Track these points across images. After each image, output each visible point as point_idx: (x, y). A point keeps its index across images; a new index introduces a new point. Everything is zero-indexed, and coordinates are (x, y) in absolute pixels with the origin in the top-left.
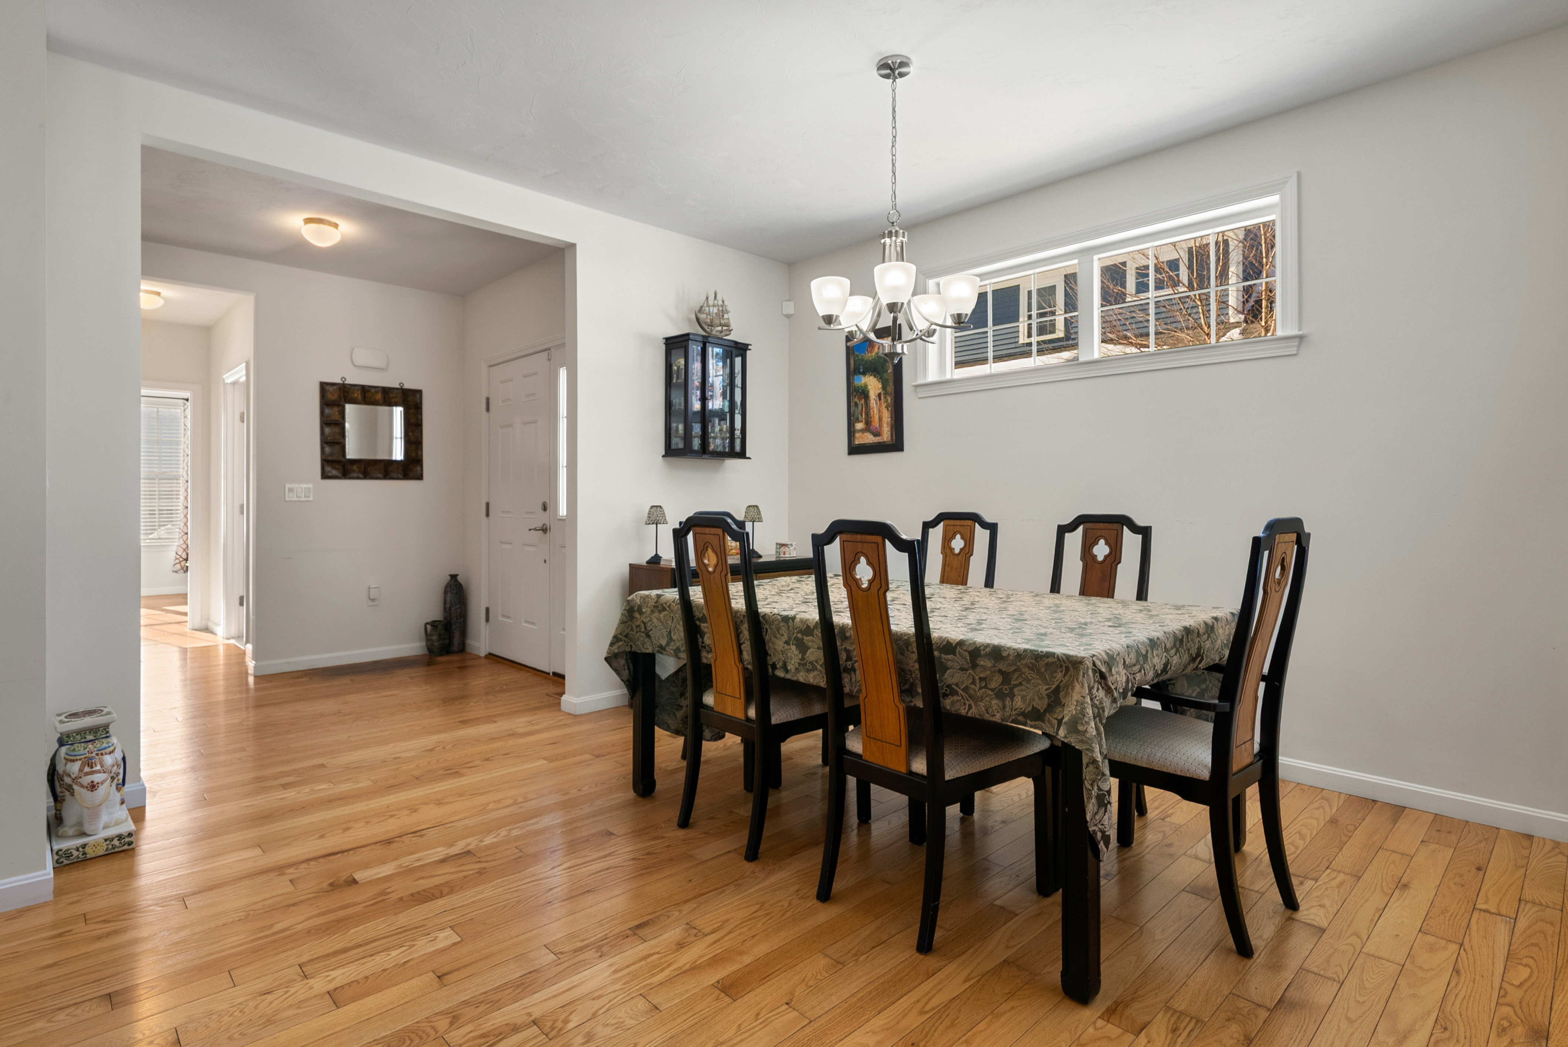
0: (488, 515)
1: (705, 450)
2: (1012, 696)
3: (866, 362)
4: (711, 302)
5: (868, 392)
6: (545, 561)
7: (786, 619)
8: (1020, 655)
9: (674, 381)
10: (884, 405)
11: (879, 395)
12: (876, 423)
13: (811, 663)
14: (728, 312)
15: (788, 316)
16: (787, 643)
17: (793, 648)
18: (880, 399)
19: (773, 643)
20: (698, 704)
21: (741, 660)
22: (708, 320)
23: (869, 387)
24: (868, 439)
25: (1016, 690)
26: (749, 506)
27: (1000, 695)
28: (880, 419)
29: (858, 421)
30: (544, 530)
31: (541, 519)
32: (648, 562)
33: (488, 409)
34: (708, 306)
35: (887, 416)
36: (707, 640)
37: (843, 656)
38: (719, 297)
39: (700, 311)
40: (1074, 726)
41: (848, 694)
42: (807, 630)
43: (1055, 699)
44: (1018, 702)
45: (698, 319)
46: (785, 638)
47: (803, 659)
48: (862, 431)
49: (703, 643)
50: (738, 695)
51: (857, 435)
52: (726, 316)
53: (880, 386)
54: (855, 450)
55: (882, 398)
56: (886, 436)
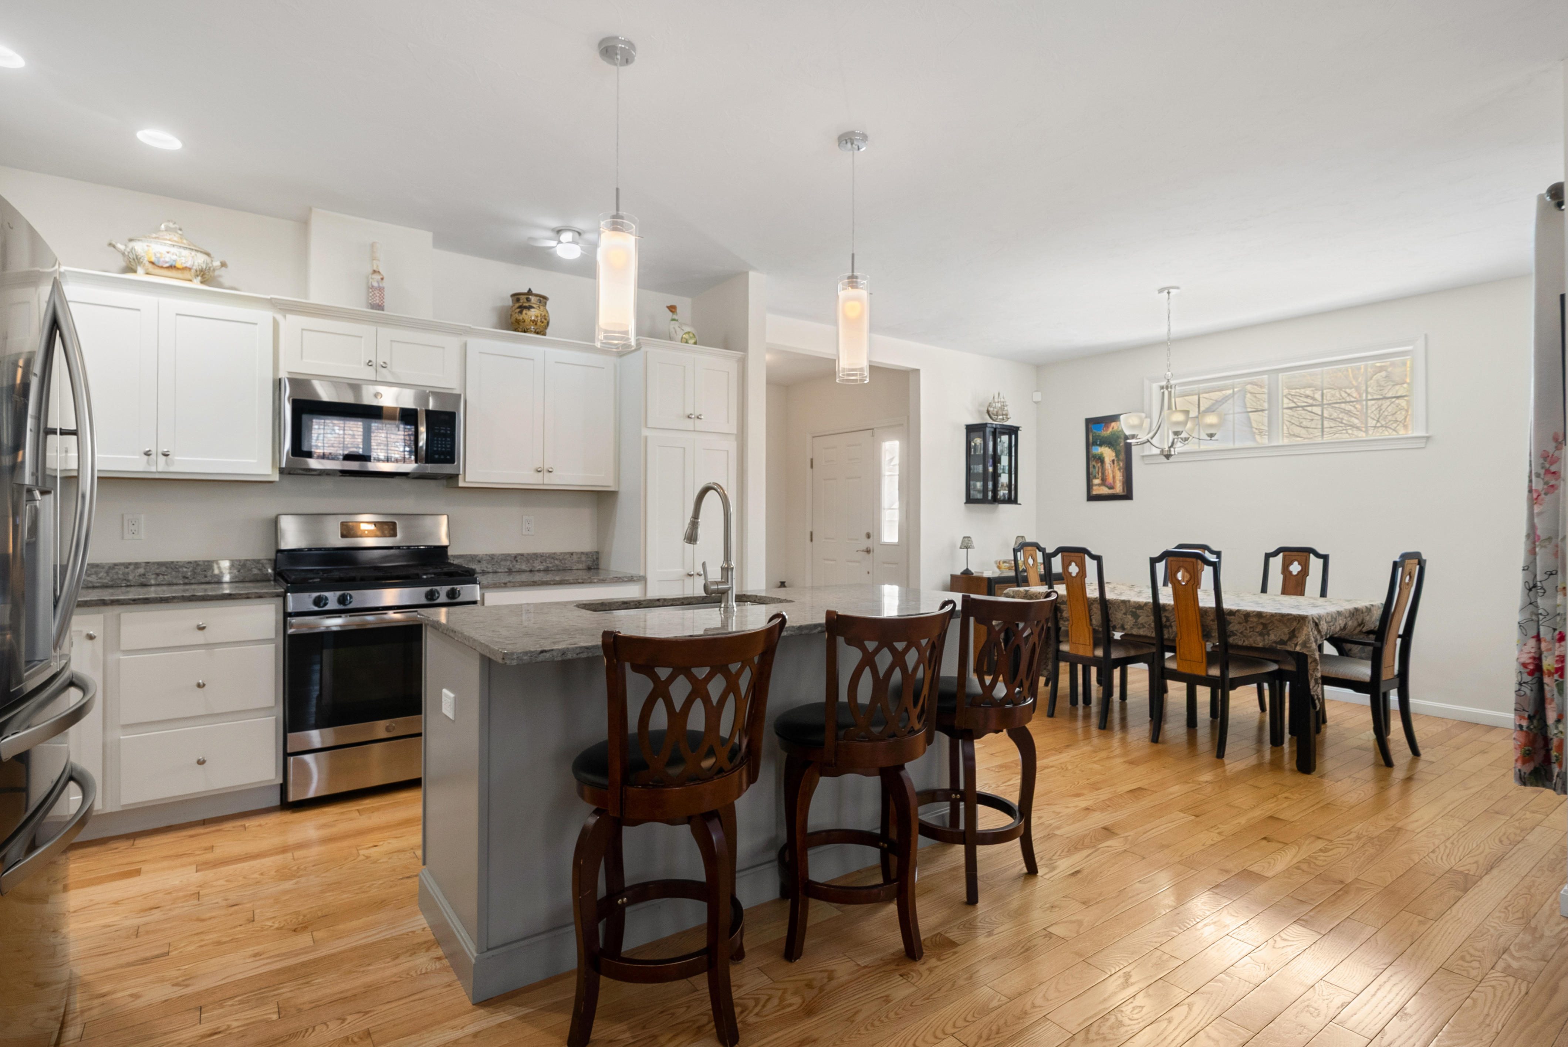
0: (812, 540)
1: (995, 500)
2: (1268, 635)
3: (1103, 437)
4: (996, 400)
5: (1104, 458)
6: (868, 573)
7: (1124, 602)
8: (1273, 615)
9: (972, 453)
10: (1117, 468)
11: (1113, 461)
12: (1110, 480)
13: (1142, 624)
14: (1007, 406)
15: (1036, 403)
16: (1125, 614)
17: (1130, 617)
18: (1114, 463)
19: (1115, 614)
20: (1058, 650)
21: (1091, 625)
22: (995, 412)
23: (1105, 455)
24: (1105, 491)
25: (1271, 632)
26: (1018, 537)
27: (1261, 634)
28: (1114, 477)
29: (1095, 477)
30: (868, 551)
31: (868, 543)
32: (962, 573)
33: (812, 466)
34: (994, 402)
35: (1119, 476)
36: (1065, 614)
37: (1164, 620)
38: (1001, 396)
39: (990, 405)
40: (1305, 644)
41: (1166, 639)
42: (1140, 606)
43: (1293, 635)
44: (1272, 637)
45: (988, 412)
46: (1124, 611)
47: (1136, 622)
48: (1099, 485)
49: (1061, 616)
50: (1088, 643)
51: (1094, 488)
52: (1006, 408)
53: (1114, 454)
54: (1091, 498)
55: (1115, 462)
56: (1119, 489)
